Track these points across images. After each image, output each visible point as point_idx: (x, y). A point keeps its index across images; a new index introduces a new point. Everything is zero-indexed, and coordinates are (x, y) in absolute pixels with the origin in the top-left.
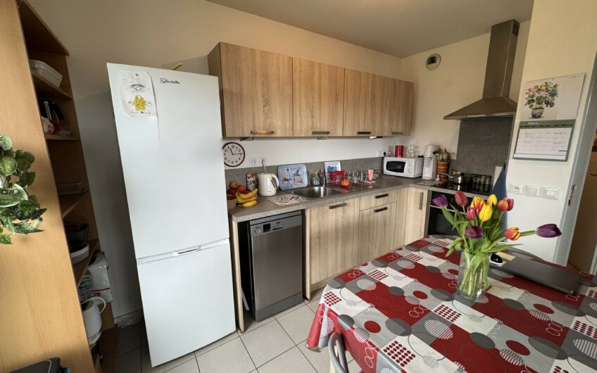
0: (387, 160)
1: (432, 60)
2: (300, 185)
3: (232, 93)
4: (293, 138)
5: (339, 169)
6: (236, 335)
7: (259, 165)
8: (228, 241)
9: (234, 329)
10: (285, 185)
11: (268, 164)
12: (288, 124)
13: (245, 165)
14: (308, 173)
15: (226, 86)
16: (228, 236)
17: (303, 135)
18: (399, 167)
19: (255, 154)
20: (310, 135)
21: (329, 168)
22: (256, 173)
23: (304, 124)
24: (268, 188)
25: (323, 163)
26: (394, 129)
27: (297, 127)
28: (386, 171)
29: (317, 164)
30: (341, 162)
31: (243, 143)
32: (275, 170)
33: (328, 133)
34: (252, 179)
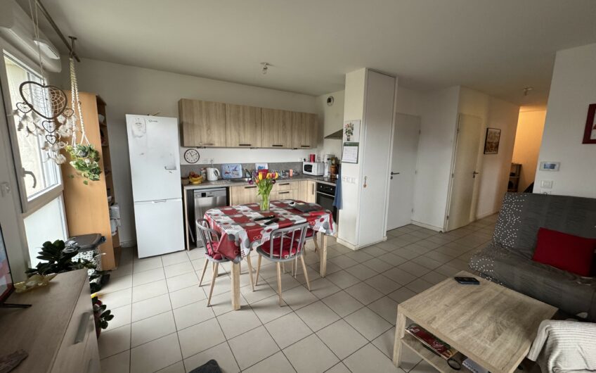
0: (305, 164)
1: (329, 100)
2: (236, 177)
3: (188, 123)
4: (227, 148)
5: (267, 168)
6: (185, 252)
7: (209, 163)
8: (181, 200)
9: (184, 248)
10: (225, 176)
11: (215, 163)
12: (223, 140)
13: (199, 163)
14: (243, 169)
15: (184, 120)
16: (181, 197)
17: (233, 146)
18: (309, 168)
19: (206, 157)
20: (238, 146)
21: (259, 167)
22: (205, 167)
23: (233, 138)
24: (212, 176)
25: (254, 164)
26: (303, 144)
27: (229, 141)
28: (304, 172)
29: (250, 164)
30: (269, 164)
31: (199, 150)
32: (219, 167)
33: (250, 145)
34: (204, 171)
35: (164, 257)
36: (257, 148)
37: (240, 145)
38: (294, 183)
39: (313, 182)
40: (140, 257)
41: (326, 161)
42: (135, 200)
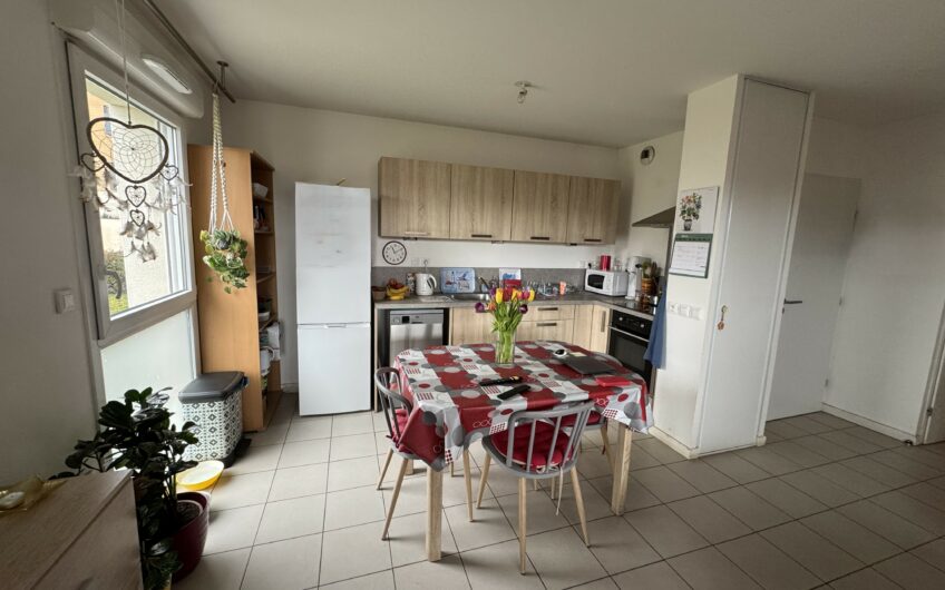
0: (589, 272)
1: (645, 154)
2: (466, 290)
3: (388, 198)
4: (449, 240)
5: (518, 277)
6: (368, 415)
7: (421, 265)
8: (369, 325)
9: (369, 407)
10: (445, 288)
11: (432, 264)
12: (444, 227)
13: (406, 264)
14: (476, 278)
15: (384, 192)
16: (369, 320)
17: (461, 238)
18: (597, 281)
19: (416, 255)
20: (470, 237)
21: (506, 275)
22: (414, 272)
23: (461, 225)
24: (424, 288)
25: (497, 270)
26: (589, 235)
27: (454, 228)
28: (588, 287)
29: (489, 269)
30: (522, 270)
31: (406, 243)
32: (437, 272)
33: (490, 236)
34: (411, 278)
35: (336, 419)
36: (504, 242)
37: (473, 236)
38: (567, 309)
39: (604, 309)
40: (301, 413)
41: (632, 268)
42: (299, 322)
